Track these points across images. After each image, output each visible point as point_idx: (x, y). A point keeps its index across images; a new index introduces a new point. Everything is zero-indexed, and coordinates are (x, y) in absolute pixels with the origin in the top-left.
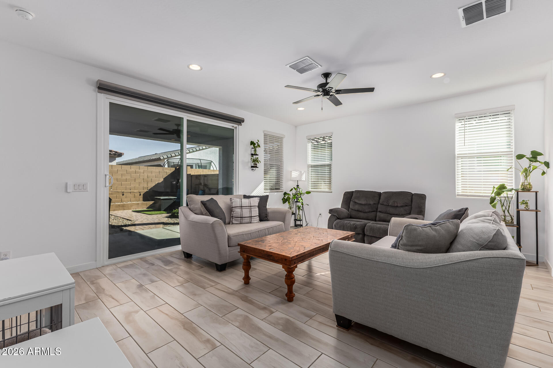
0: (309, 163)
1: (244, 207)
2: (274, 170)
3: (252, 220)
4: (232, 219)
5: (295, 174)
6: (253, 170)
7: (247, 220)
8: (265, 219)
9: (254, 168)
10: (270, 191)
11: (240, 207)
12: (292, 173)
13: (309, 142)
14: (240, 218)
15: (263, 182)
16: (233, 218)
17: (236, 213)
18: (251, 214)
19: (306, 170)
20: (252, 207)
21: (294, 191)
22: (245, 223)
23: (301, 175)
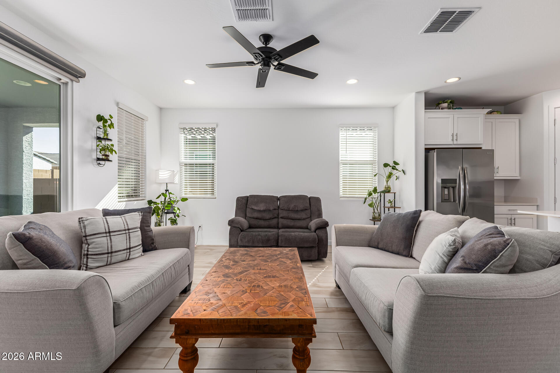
0: (182, 160)
1: (115, 232)
2: (133, 166)
3: (131, 253)
4: (85, 260)
5: (164, 175)
6: (102, 165)
7: (122, 255)
8: (150, 247)
9: (101, 162)
10: (126, 199)
11: (106, 233)
12: (160, 173)
13: (181, 132)
14: (106, 255)
15: (117, 186)
16: (88, 258)
17: (97, 246)
18: (130, 243)
19: (178, 169)
20: (131, 231)
21: (162, 198)
22: (116, 262)
23: (173, 175)
